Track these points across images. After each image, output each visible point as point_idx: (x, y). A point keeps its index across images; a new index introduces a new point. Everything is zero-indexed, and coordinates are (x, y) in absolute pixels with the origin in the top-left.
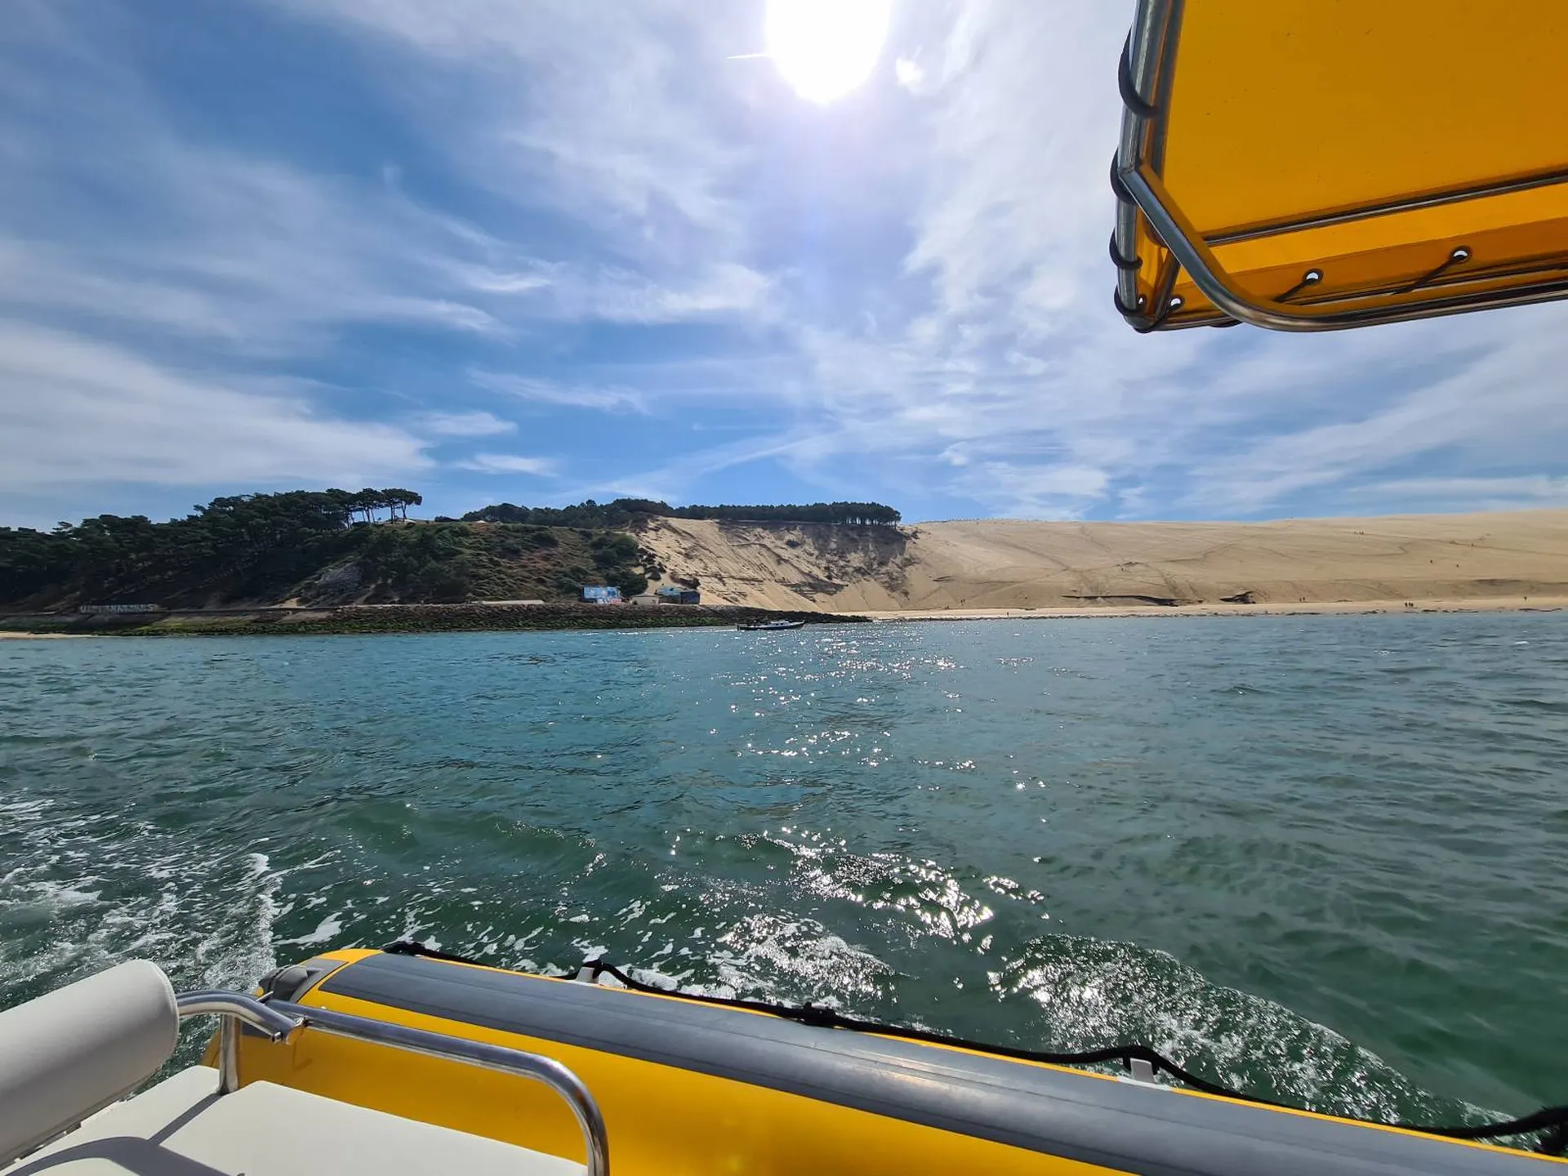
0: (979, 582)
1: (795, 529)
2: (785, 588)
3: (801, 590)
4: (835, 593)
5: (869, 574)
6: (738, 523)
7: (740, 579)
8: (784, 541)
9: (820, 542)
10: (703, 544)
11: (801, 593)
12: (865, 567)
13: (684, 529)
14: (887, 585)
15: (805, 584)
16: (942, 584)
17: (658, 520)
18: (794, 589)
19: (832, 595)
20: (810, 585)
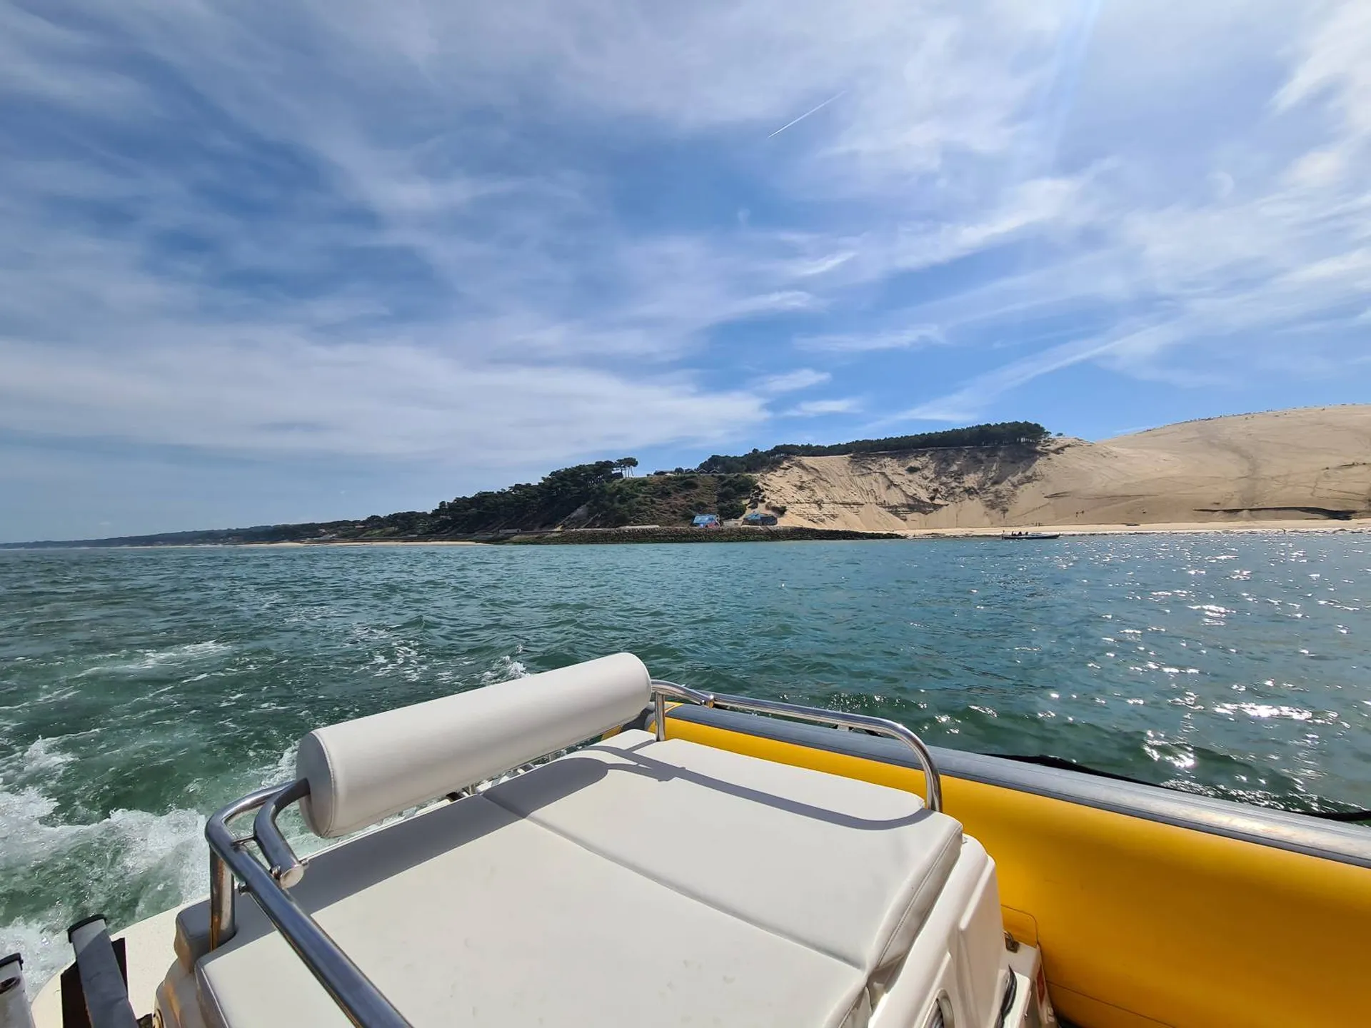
0: (1098, 498)
1: (924, 455)
2: (881, 509)
3: (897, 511)
4: (931, 512)
5: (977, 493)
6: (868, 455)
7: (840, 504)
8: (906, 468)
9: (943, 466)
10: (824, 476)
11: (896, 514)
12: (976, 487)
13: (813, 466)
14: (989, 503)
15: (903, 505)
16: (1052, 501)
17: (792, 461)
18: (891, 510)
19: (927, 514)
20: (909, 506)
